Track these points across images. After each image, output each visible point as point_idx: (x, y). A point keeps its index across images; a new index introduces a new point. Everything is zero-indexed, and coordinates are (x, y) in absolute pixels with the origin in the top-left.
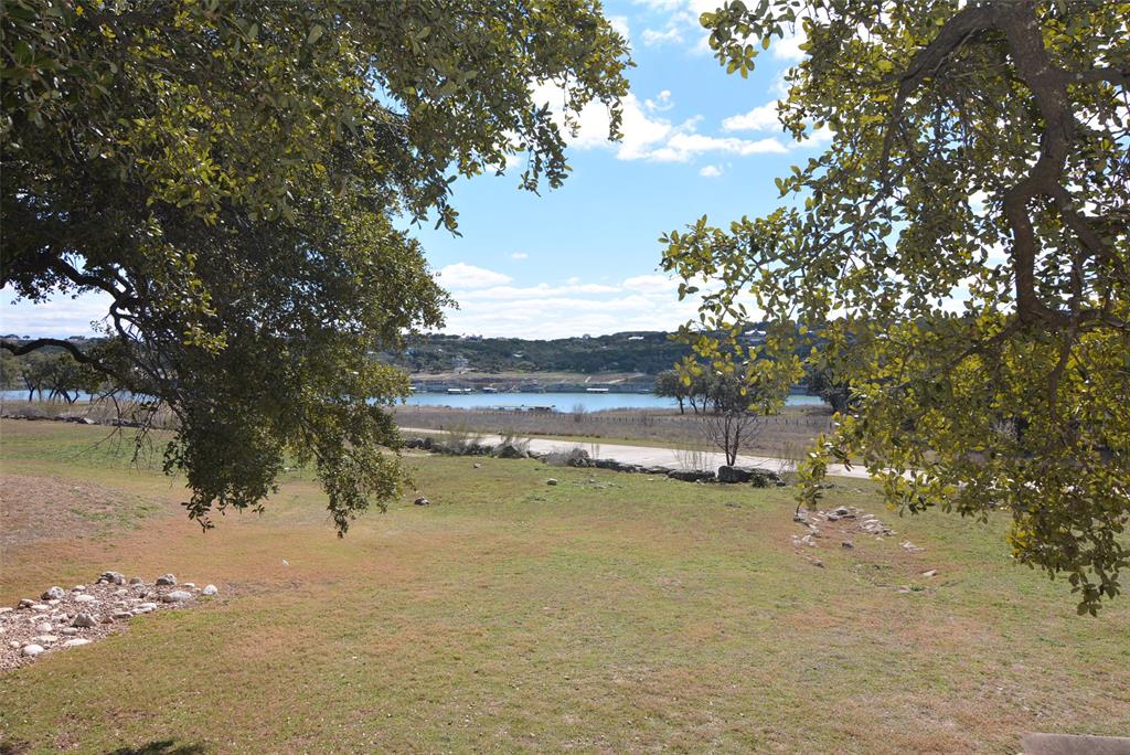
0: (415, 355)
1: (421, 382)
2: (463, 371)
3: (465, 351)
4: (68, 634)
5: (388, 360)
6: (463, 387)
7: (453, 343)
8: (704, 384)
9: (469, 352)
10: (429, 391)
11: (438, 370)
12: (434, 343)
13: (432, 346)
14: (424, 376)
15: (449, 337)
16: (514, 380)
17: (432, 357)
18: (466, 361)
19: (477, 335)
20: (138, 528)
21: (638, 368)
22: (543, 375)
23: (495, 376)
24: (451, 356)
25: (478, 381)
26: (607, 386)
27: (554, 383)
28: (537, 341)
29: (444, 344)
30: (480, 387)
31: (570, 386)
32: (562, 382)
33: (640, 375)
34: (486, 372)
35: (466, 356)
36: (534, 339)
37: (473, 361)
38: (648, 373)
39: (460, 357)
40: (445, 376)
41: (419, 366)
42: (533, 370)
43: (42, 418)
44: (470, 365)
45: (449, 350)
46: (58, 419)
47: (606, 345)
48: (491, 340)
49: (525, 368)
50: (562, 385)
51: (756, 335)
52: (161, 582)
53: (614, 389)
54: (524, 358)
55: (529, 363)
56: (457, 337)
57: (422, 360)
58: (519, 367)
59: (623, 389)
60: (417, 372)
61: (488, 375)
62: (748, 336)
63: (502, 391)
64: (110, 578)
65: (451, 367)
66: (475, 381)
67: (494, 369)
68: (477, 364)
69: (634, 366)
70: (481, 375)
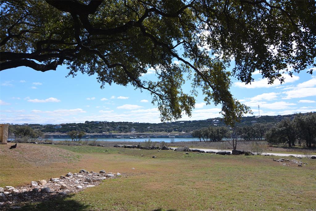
0: (120, 128)
1: (122, 135)
2: (133, 132)
3: (134, 126)
4: (86, 184)
5: (113, 129)
6: (134, 136)
7: (131, 124)
8: (207, 133)
9: (135, 127)
10: (124, 138)
11: (127, 132)
12: (125, 124)
13: (125, 125)
14: (123, 134)
15: (129, 123)
16: (148, 135)
17: (125, 128)
18: (135, 129)
19: (137, 122)
20: (79, 161)
21: (183, 131)
22: (156, 133)
23: (143, 133)
24: (130, 128)
25: (138, 135)
26: (175, 136)
27: (160, 135)
28: (154, 124)
29: (128, 125)
30: (139, 137)
31: (164, 136)
32: (162, 135)
33: (184, 133)
34: (140, 132)
35: (134, 128)
36: (153, 123)
37: (137, 129)
38: (186, 132)
39: (133, 128)
40: (128, 134)
41: (121, 131)
42: (153, 132)
43: (23, 142)
44: (135, 130)
45: (130, 126)
46: (27, 142)
47: (174, 124)
48: (141, 123)
49: (151, 131)
50: (162, 136)
51: (216, 121)
52: (101, 172)
53: (177, 137)
54: (151, 128)
55: (152, 130)
56: (132, 123)
57: (122, 129)
58: (149, 131)
59: (179, 137)
60: (121, 132)
61: (141, 133)
62: (213, 121)
63: (145, 138)
64: (84, 171)
65: (130, 131)
66: (137, 135)
67: (143, 132)
68: (138, 130)
69: (182, 130)
70: (139, 133)
